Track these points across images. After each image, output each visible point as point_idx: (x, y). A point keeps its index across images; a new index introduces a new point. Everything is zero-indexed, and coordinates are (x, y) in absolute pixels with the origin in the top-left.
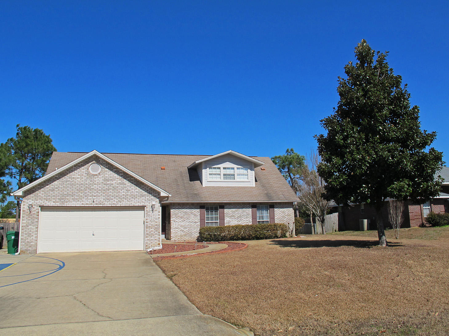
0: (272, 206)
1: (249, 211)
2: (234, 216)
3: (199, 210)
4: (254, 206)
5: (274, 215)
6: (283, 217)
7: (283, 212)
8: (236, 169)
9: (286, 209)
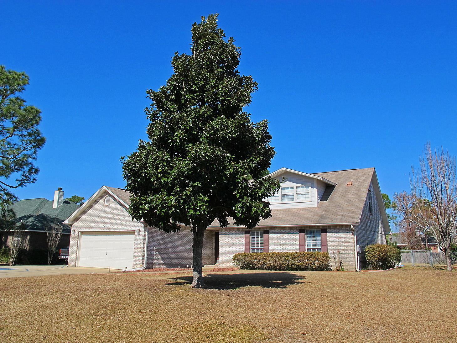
0: (324, 230)
1: (296, 236)
2: (279, 242)
3: (243, 235)
4: (302, 230)
5: (327, 242)
6: (339, 244)
7: (339, 238)
8: (295, 188)
9: (343, 234)
